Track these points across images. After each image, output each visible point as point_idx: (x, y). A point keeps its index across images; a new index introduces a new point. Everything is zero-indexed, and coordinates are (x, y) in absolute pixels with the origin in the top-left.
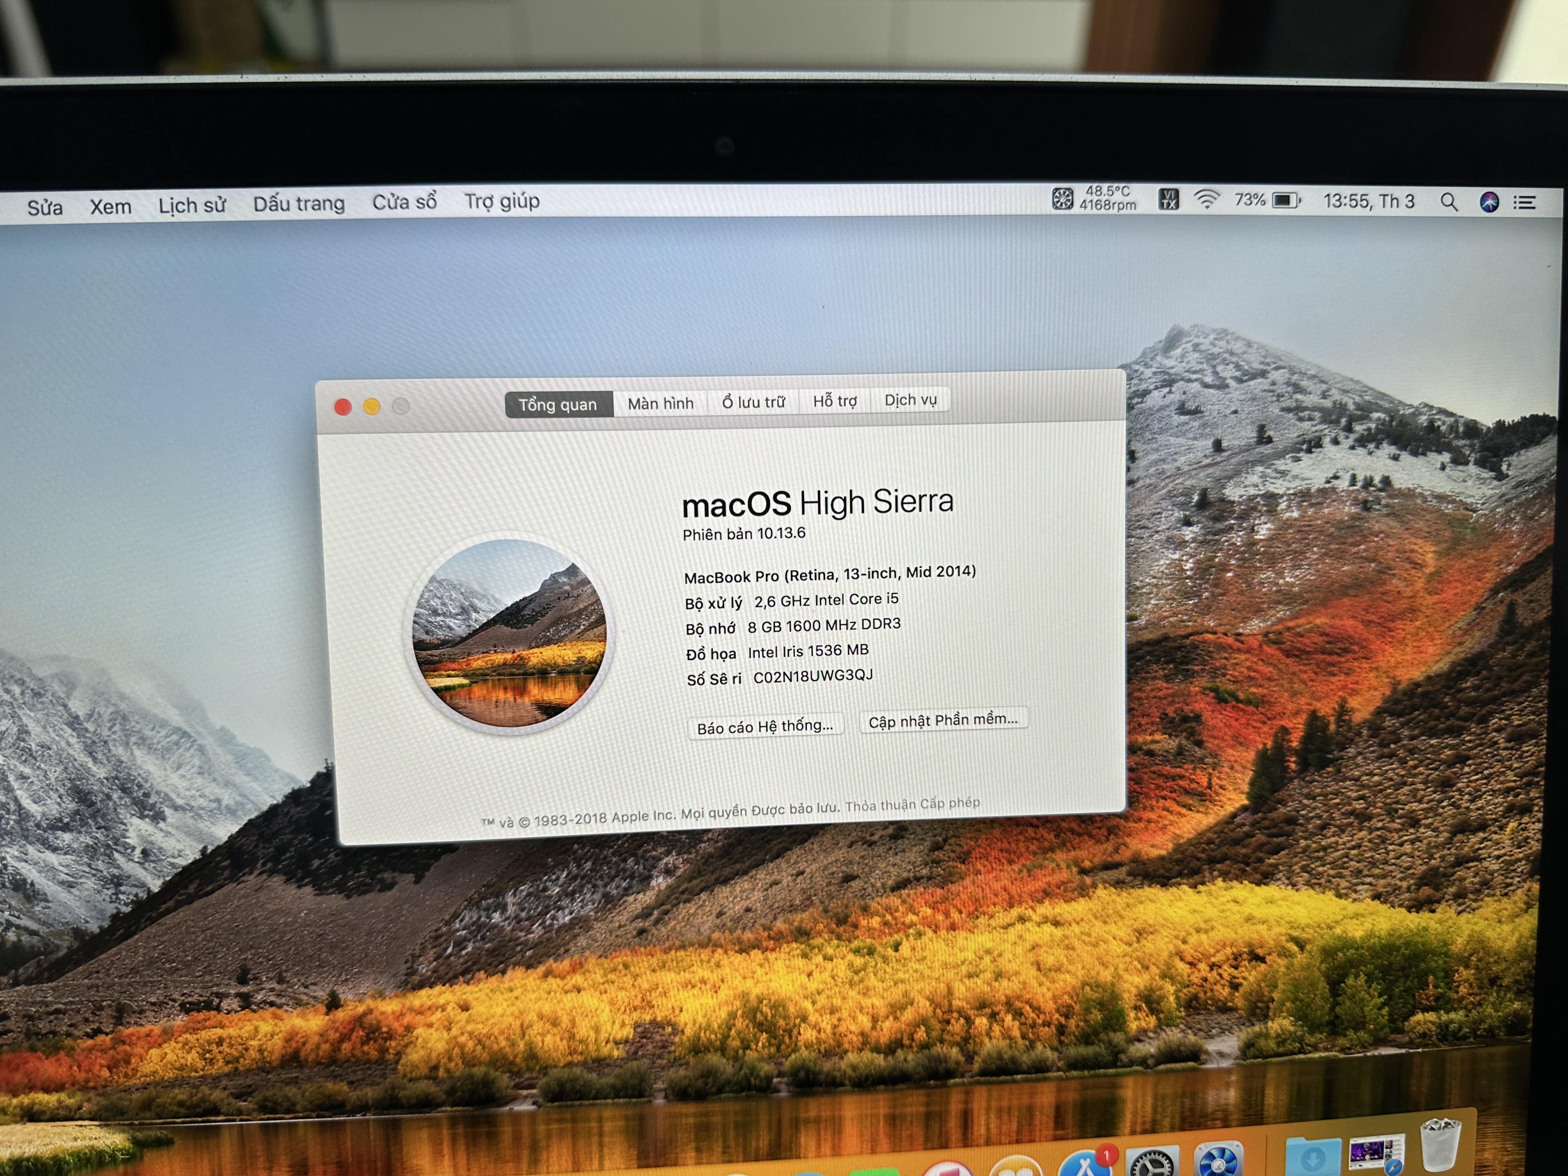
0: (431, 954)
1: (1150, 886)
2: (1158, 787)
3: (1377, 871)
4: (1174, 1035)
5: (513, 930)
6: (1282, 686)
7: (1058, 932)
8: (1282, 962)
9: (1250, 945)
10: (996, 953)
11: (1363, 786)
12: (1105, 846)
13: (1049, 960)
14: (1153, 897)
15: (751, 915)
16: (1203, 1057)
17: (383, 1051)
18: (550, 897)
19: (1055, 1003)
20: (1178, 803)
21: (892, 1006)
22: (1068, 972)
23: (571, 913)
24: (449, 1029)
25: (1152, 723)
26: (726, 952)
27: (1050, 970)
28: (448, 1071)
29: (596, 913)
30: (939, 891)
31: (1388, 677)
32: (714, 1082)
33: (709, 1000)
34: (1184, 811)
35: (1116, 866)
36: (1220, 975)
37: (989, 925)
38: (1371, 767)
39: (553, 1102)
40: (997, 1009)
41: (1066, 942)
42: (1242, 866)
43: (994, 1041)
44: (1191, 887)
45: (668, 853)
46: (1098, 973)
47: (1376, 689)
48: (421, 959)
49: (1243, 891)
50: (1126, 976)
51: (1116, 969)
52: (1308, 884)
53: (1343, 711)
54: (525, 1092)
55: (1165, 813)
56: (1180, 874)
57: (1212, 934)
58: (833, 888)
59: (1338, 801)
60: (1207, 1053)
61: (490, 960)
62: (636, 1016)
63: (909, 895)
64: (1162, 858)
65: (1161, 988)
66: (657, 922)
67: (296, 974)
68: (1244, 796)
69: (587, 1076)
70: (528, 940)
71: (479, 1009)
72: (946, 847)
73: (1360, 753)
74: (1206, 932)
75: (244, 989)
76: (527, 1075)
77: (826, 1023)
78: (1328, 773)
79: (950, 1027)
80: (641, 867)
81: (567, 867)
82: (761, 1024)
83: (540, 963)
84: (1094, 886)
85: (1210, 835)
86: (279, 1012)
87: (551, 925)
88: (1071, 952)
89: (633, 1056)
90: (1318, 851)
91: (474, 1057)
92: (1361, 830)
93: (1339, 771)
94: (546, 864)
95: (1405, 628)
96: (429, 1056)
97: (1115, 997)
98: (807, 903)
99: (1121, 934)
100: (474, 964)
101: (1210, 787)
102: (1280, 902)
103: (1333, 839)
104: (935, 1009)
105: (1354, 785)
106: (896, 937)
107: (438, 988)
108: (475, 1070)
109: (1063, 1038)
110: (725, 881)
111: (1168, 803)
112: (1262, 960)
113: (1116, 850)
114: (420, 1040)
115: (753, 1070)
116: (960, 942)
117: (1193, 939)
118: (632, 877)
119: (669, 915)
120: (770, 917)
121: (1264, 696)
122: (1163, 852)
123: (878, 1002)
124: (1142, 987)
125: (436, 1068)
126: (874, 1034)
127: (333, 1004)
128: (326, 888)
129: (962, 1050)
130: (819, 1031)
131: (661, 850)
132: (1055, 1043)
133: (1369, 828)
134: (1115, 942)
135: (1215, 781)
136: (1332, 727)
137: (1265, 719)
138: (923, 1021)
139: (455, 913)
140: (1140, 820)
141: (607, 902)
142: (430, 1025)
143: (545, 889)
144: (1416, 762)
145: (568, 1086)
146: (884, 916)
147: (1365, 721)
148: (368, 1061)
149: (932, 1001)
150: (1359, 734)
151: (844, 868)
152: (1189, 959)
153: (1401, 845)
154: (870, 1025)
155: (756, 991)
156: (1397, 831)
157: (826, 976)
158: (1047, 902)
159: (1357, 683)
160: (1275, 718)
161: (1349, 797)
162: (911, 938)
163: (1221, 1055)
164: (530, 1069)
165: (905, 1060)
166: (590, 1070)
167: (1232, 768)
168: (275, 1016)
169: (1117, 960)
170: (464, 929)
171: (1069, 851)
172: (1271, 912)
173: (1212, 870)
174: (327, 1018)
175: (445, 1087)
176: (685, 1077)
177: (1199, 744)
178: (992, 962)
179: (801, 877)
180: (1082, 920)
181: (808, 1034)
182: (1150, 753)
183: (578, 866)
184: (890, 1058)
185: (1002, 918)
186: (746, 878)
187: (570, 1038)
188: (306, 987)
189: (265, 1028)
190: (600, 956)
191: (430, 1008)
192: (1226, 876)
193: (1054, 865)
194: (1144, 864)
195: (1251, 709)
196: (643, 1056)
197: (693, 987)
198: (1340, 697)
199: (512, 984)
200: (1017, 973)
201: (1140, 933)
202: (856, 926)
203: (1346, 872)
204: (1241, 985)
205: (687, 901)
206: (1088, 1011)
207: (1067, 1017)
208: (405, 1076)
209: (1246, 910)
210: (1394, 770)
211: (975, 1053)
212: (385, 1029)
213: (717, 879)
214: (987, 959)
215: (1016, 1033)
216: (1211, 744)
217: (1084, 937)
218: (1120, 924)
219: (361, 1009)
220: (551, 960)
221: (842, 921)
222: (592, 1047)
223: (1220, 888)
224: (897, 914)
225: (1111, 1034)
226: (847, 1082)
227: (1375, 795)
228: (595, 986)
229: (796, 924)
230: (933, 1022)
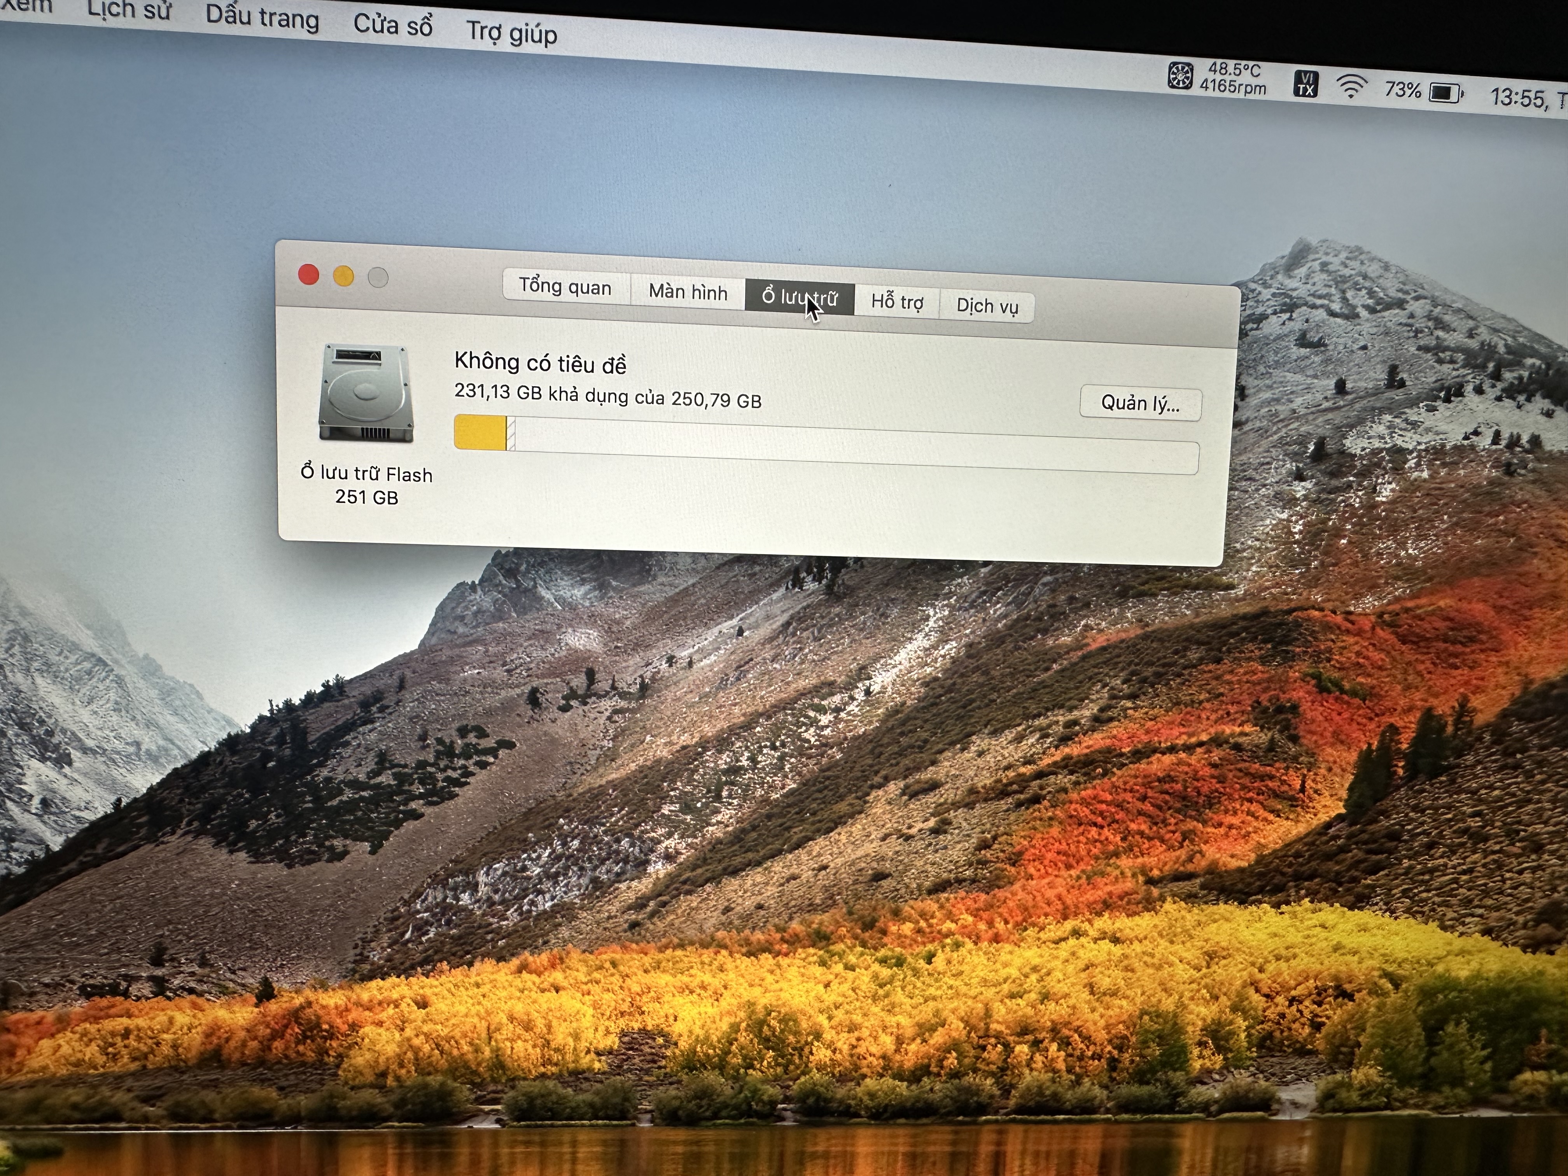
0: (385, 940)
1: (1226, 903)
2: (1244, 787)
3: (1490, 902)
4: (1242, 1078)
5: (484, 915)
6: (1395, 677)
7: (1117, 950)
8: (1374, 1001)
9: (1336, 978)
10: (1044, 971)
11: (1481, 801)
12: (1178, 853)
13: (1104, 983)
14: (1228, 915)
15: (762, 912)
16: (1275, 1106)
17: (323, 1052)
18: (529, 878)
19: (1109, 1033)
20: (1265, 808)
21: (920, 1025)
22: (1126, 997)
23: (553, 898)
24: (403, 1030)
25: (1243, 712)
26: (731, 954)
27: (1105, 994)
28: (398, 1078)
29: (582, 900)
30: (983, 896)
31: (1519, 674)
32: (709, 1105)
33: (709, 1009)
34: (1271, 817)
35: (1190, 876)
36: (1301, 1012)
37: (1039, 939)
38: (1492, 778)
39: (519, 1121)
40: (1040, 1037)
41: (1126, 962)
42: (1334, 885)
43: (1035, 1073)
44: (1272, 907)
45: (670, 835)
46: (1160, 1001)
47: (1504, 688)
48: (373, 944)
49: (1331, 914)
50: (1192, 1006)
51: (1181, 997)
52: (1408, 911)
53: (1463, 711)
54: (487, 1108)
55: (1249, 818)
56: (1261, 890)
57: (1293, 963)
58: (860, 887)
59: (1450, 816)
60: (1279, 1101)
61: (454, 950)
62: (622, 1023)
63: (948, 899)
64: (1241, 870)
65: (1231, 1023)
66: (652, 915)
67: (223, 956)
68: (1341, 804)
69: (561, 1090)
70: (501, 927)
71: (440, 1006)
72: (996, 846)
73: (1479, 762)
74: (1287, 960)
75: (159, 972)
76: (492, 1088)
77: (843, 1042)
78: (1441, 782)
79: (985, 1055)
80: (637, 850)
81: (551, 844)
82: (767, 1040)
83: (513, 955)
84: (1162, 899)
85: (1299, 846)
86: (200, 1001)
87: (530, 911)
88: (1130, 974)
89: (617, 1070)
90: (1423, 874)
91: (430, 1064)
92: (1474, 852)
93: (1453, 781)
94: (525, 840)
95: (1542, 617)
96: (376, 1061)
97: (1178, 1029)
98: (830, 903)
99: (1188, 955)
100: (436, 952)
101: (1303, 790)
102: (1375, 931)
103: (1441, 861)
104: (969, 1033)
105: (1470, 798)
106: (930, 947)
107: (393, 979)
108: (430, 1079)
109: (1114, 1075)
110: (734, 872)
111: (1254, 807)
112: (1350, 997)
113: (1190, 859)
114: (367, 1040)
115: (755, 1091)
116: (1004, 957)
117: (1271, 968)
118: (626, 861)
119: (667, 908)
120: (785, 917)
121: (1373, 688)
122: (1244, 864)
123: (904, 1020)
124: (1209, 1021)
125: (384, 1075)
126: (898, 1057)
127: (266, 993)
128: (264, 855)
129: (997, 1083)
130: (834, 1051)
131: (661, 831)
132: (1105, 1080)
133: (1484, 851)
134: (1181, 966)
135: (1309, 783)
136: (1450, 729)
137: (1373, 715)
138: (954, 1046)
139: (416, 891)
140: (1220, 825)
141: (595, 889)
142: (380, 1024)
143: (524, 869)
144: (1544, 776)
145: (539, 1102)
146: (918, 922)
147: (1488, 725)
148: (303, 1064)
149: (967, 1023)
150: (1480, 739)
151: (875, 865)
152: (1266, 990)
153: (1520, 872)
154: (893, 1047)
155: (764, 1002)
156: (1517, 856)
157: (845, 987)
158: (1106, 915)
159: (1482, 679)
160: (1383, 714)
161: (1464, 813)
162: (948, 949)
163: (1296, 1105)
164: (495, 1081)
165: (931, 1090)
166: (565, 1084)
167: (1330, 770)
168: (195, 1006)
169: (1182, 987)
170: (425, 911)
171: (1137, 857)
172: (1365, 941)
173: (1298, 889)
174: (256, 1010)
175: (394, 1097)
176: (676, 1098)
177: (1294, 739)
178: (1038, 981)
179: (823, 872)
180: (1146, 938)
181: (821, 1054)
182: (1238, 747)
183: (564, 844)
184: (914, 1087)
185: (1054, 931)
186: (760, 869)
187: (544, 1046)
188: (234, 972)
189: (182, 1019)
190: (584, 952)
191: (380, 1003)
192: (1313, 895)
193: (1118, 872)
194: (1221, 877)
195: (1357, 701)
196: (630, 1070)
197: (692, 992)
198: (1461, 694)
199: (478, 979)
200: (1066, 996)
201: (1211, 957)
202: (884, 932)
203: (1454, 901)
204: (1323, 1024)
205: (689, 893)
206: (1145, 1043)
207: (1120, 1049)
208: (346, 1083)
209: (1335, 937)
210: (1518, 783)
211: (1013, 1086)
212: (325, 1027)
213: (725, 869)
214: (1034, 977)
215: (1061, 1065)
216: (1308, 741)
217: (1146, 958)
218: (1188, 944)
219: (298, 1001)
220: (527, 953)
221: (869, 925)
222: (569, 1057)
223: (1306, 910)
224: (931, 921)
225: (1170, 1073)
226: (863, 1113)
227: (1494, 813)
228: (576, 985)
229: (815, 926)
230: (967, 1047)
